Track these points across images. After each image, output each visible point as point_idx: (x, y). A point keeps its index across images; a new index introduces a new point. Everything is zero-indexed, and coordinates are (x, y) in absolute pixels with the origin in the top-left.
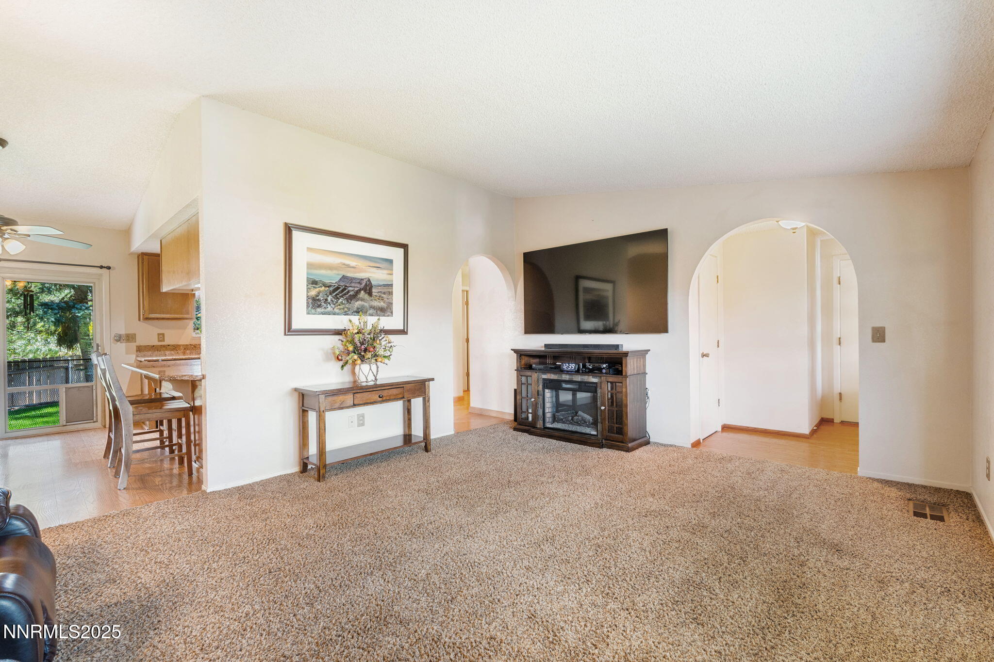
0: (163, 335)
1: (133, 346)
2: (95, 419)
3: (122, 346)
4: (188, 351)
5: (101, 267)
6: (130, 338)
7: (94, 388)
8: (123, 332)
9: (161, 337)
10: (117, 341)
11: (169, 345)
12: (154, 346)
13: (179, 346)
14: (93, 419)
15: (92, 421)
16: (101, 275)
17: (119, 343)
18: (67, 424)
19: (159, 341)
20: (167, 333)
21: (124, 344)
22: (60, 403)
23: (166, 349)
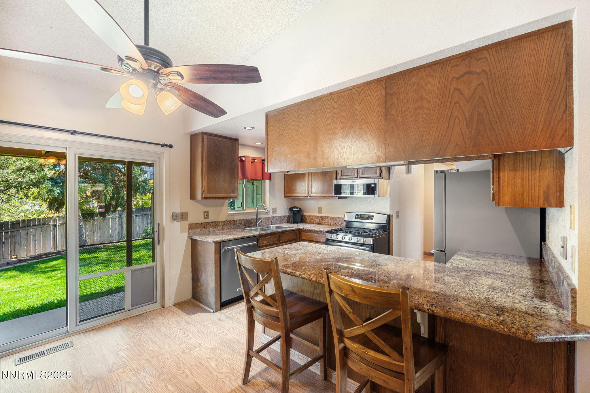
0: (207, 212)
1: (186, 224)
2: (155, 301)
3: (177, 225)
4: (225, 228)
5: (162, 146)
6: (183, 216)
7: (155, 269)
8: (178, 211)
9: (206, 214)
10: (174, 220)
11: (212, 222)
12: (201, 224)
13: (219, 222)
14: (153, 301)
15: (153, 302)
16: (161, 154)
17: (175, 222)
18: (132, 308)
19: (205, 218)
20: (211, 211)
21: (179, 222)
22: (126, 289)
23: (211, 226)
